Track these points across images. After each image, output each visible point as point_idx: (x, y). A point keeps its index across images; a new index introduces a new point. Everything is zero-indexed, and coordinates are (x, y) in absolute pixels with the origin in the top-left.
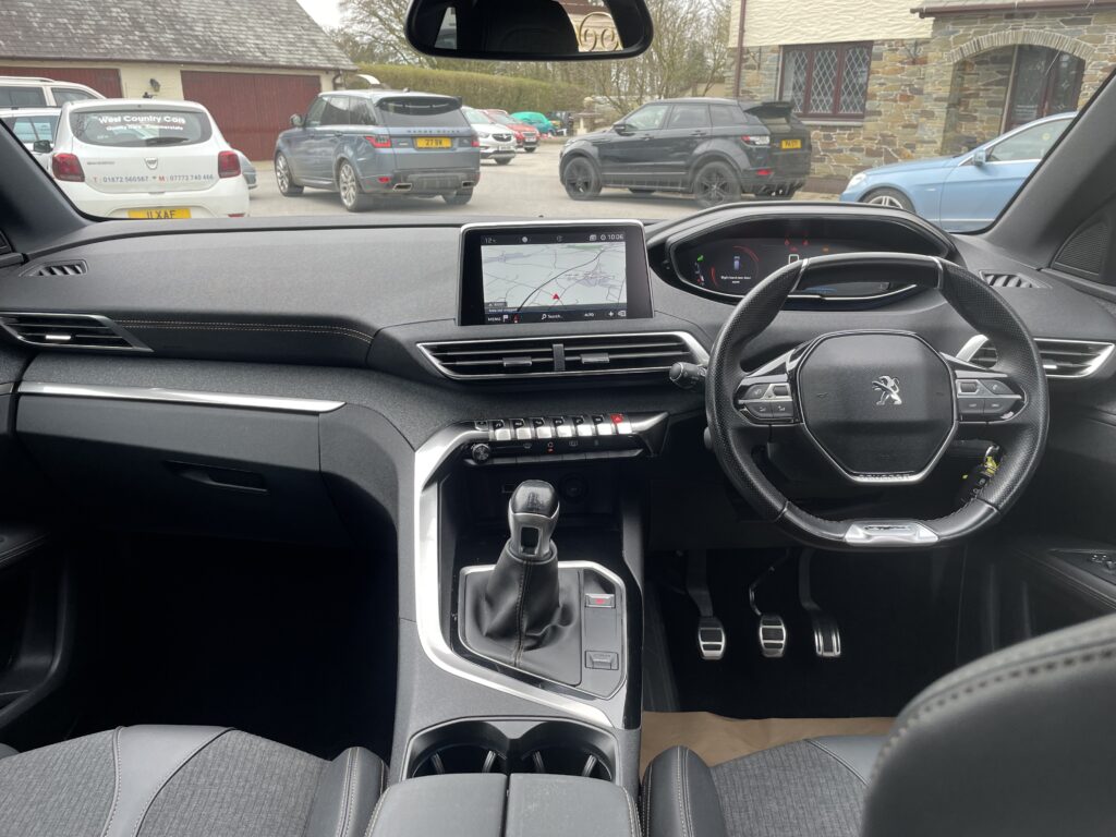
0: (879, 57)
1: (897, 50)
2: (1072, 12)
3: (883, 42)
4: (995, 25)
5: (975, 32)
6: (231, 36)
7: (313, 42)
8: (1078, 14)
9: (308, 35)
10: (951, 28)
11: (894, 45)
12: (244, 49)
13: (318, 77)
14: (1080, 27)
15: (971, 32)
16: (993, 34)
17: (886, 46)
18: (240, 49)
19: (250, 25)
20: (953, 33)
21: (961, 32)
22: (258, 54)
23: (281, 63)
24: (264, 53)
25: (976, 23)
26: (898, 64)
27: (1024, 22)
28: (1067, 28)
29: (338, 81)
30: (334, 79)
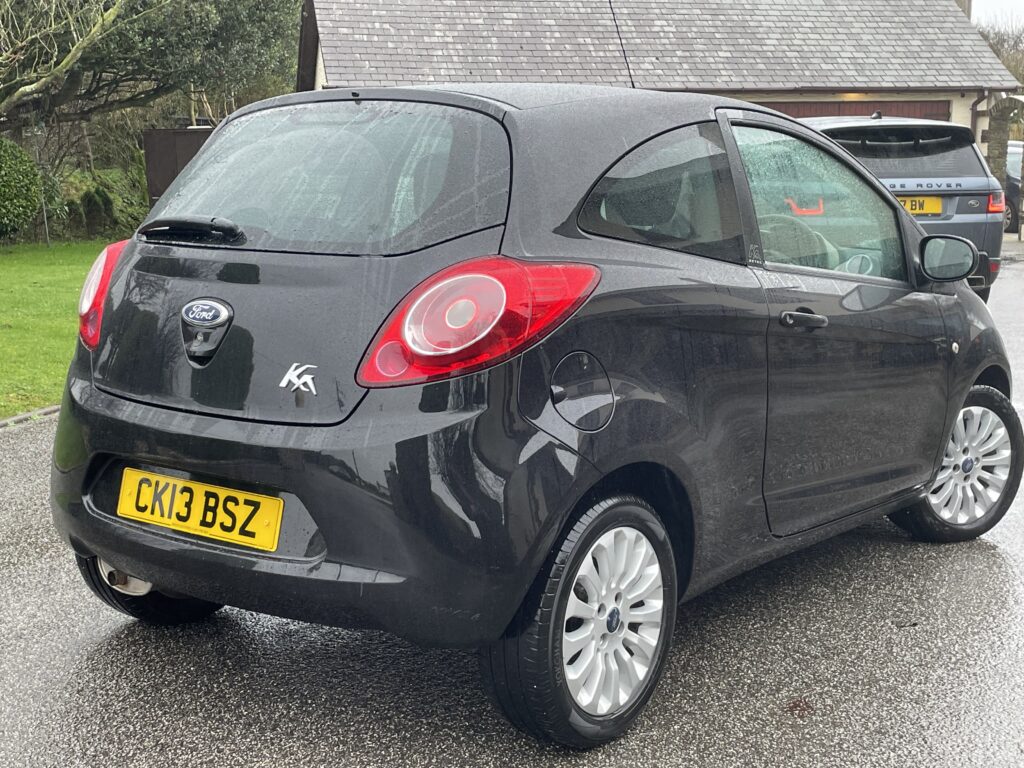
6: (819, 48)
7: (953, 51)
9: (947, 40)
12: (831, 67)
13: (948, 103)
18: (824, 66)
19: (853, 31)
22: (854, 73)
23: (884, 85)
24: (860, 70)
29: (982, 107)
30: (976, 104)
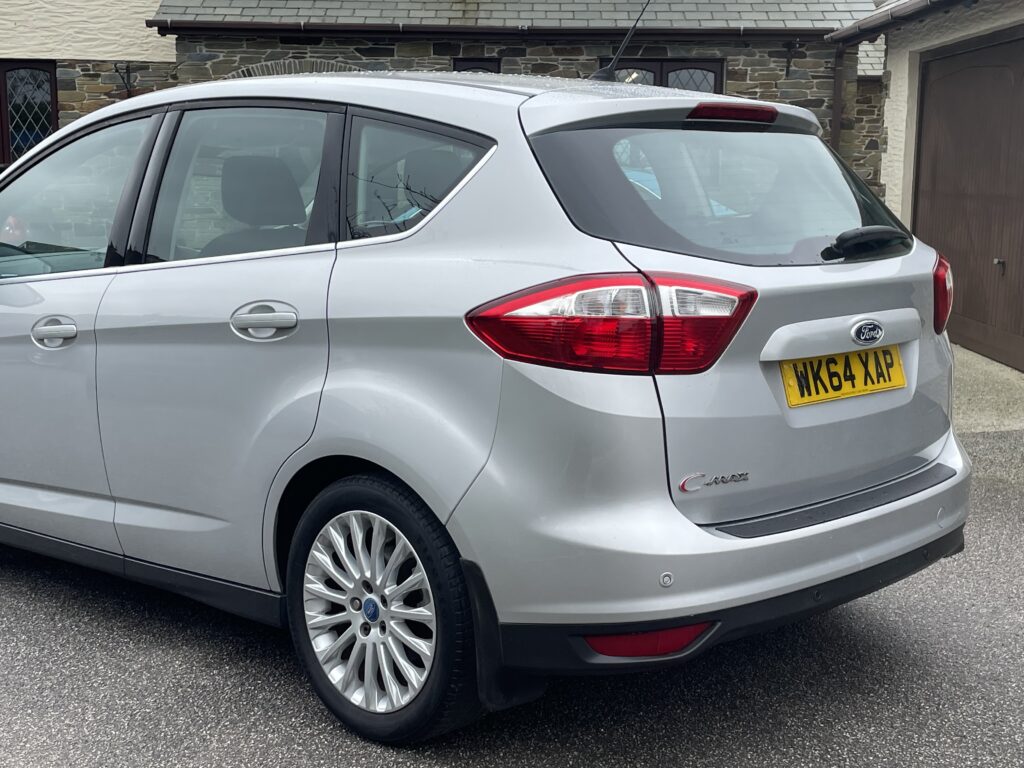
0: (70, 85)
1: (98, 76)
2: (370, 40)
3: (72, 63)
4: (269, 51)
5: (241, 58)
8: (376, 41)
10: (204, 50)
11: (92, 69)
14: (382, 60)
15: (237, 58)
16: (269, 63)
17: (78, 69)
20: (210, 58)
21: (221, 58)
25: (241, 46)
26: (102, 97)
27: (309, 48)
28: (365, 60)
